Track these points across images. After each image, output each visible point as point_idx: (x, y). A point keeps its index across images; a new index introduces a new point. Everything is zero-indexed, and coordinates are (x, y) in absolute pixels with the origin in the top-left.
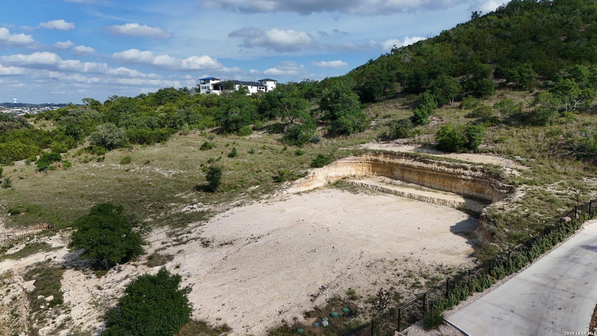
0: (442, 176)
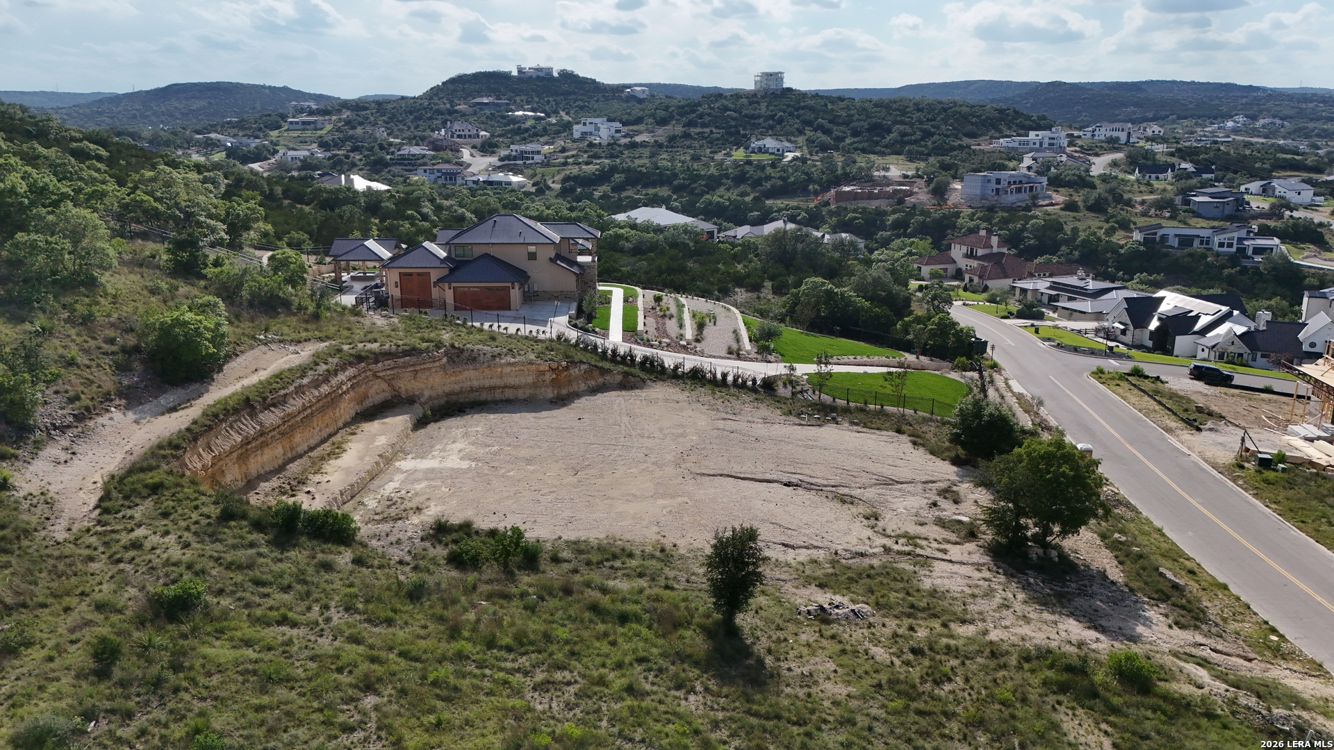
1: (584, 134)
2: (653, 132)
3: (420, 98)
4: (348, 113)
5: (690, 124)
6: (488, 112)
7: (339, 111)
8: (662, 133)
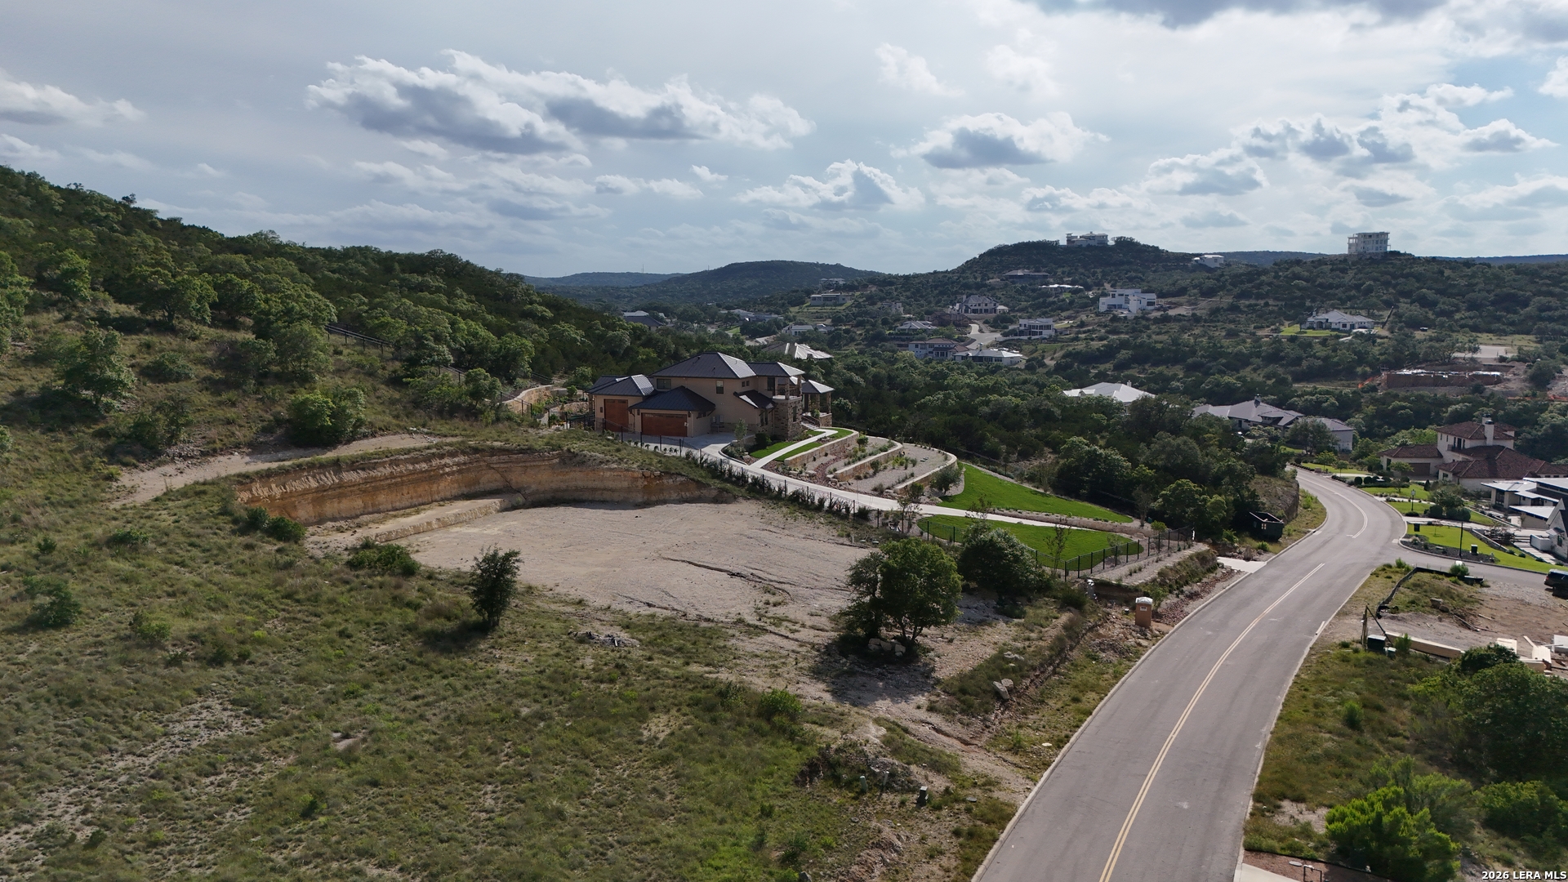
0: (411, 482)
1: (1111, 307)
2: (1196, 304)
3: (953, 272)
4: (874, 289)
5: (1243, 295)
6: (1018, 286)
7: (865, 286)
8: (1204, 306)
